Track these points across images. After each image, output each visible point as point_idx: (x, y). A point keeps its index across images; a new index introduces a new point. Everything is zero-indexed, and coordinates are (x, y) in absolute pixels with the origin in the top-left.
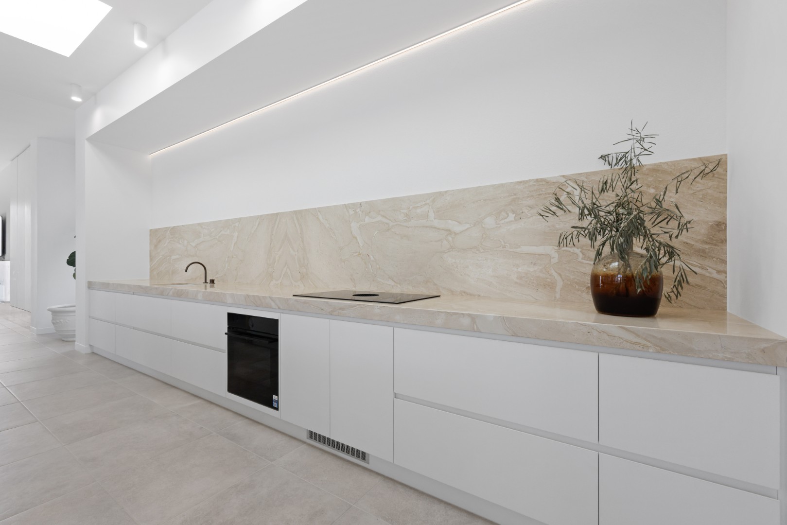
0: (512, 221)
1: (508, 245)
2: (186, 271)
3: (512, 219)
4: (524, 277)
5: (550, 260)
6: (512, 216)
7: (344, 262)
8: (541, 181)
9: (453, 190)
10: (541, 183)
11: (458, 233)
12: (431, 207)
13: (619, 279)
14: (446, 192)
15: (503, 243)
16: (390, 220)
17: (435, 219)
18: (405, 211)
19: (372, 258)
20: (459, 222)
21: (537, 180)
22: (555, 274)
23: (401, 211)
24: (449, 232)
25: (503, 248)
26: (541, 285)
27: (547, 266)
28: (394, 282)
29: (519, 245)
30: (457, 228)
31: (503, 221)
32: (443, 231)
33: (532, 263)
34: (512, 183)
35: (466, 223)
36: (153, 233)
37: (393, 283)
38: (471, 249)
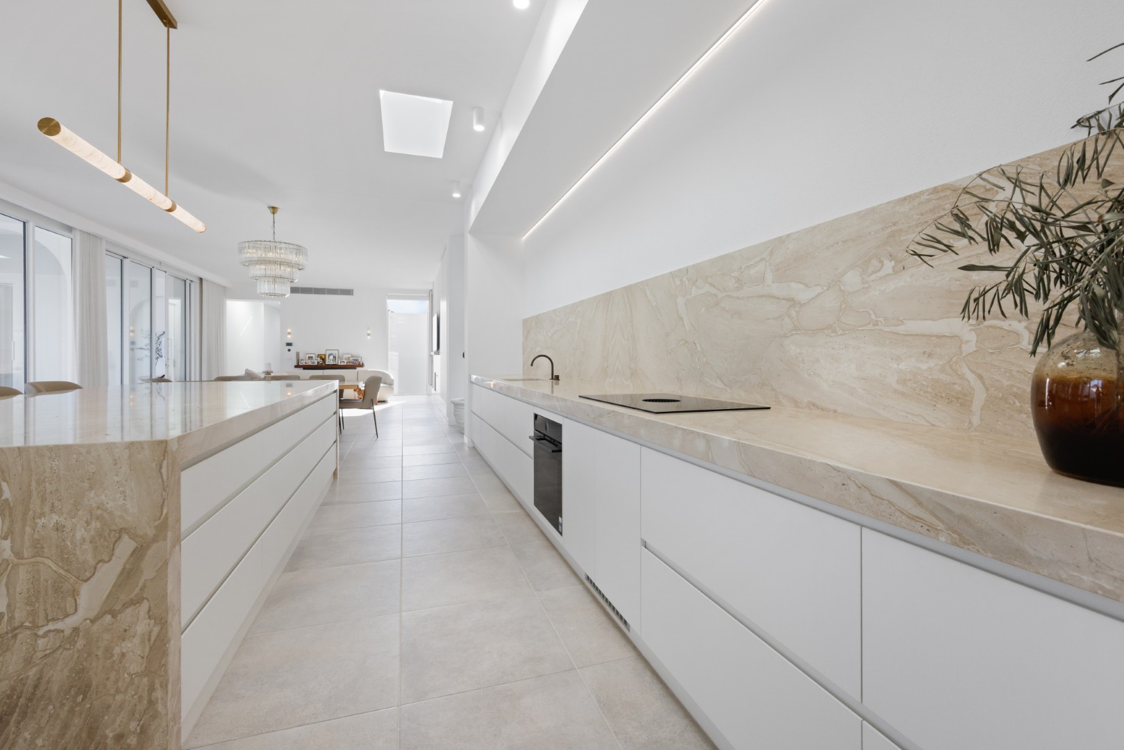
0: (888, 275)
1: (882, 320)
2: (532, 365)
3: (890, 271)
4: (910, 380)
5: (960, 347)
6: (889, 265)
7: (670, 354)
8: (942, 191)
9: (797, 232)
10: (942, 194)
11: (805, 303)
12: (768, 264)
13: (1094, 390)
14: (788, 236)
15: (873, 317)
16: (718, 289)
17: (773, 282)
18: (736, 274)
19: (699, 348)
20: (806, 285)
21: (935, 190)
22: (971, 377)
23: (732, 274)
24: (792, 302)
25: (874, 325)
26: (942, 397)
27: (954, 359)
28: (724, 383)
29: (902, 318)
30: (803, 295)
31: (873, 277)
32: (784, 301)
33: (924, 353)
34: (889, 202)
35: (816, 285)
36: (525, 322)
37: (721, 386)
38: (823, 329)
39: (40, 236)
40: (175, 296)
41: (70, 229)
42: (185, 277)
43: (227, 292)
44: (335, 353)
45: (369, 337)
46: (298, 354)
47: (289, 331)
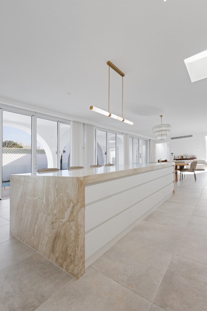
39: (118, 136)
40: (144, 145)
41: (123, 133)
42: (146, 140)
43: (156, 142)
44: (186, 155)
45: (198, 149)
46: (174, 156)
47: (172, 150)
